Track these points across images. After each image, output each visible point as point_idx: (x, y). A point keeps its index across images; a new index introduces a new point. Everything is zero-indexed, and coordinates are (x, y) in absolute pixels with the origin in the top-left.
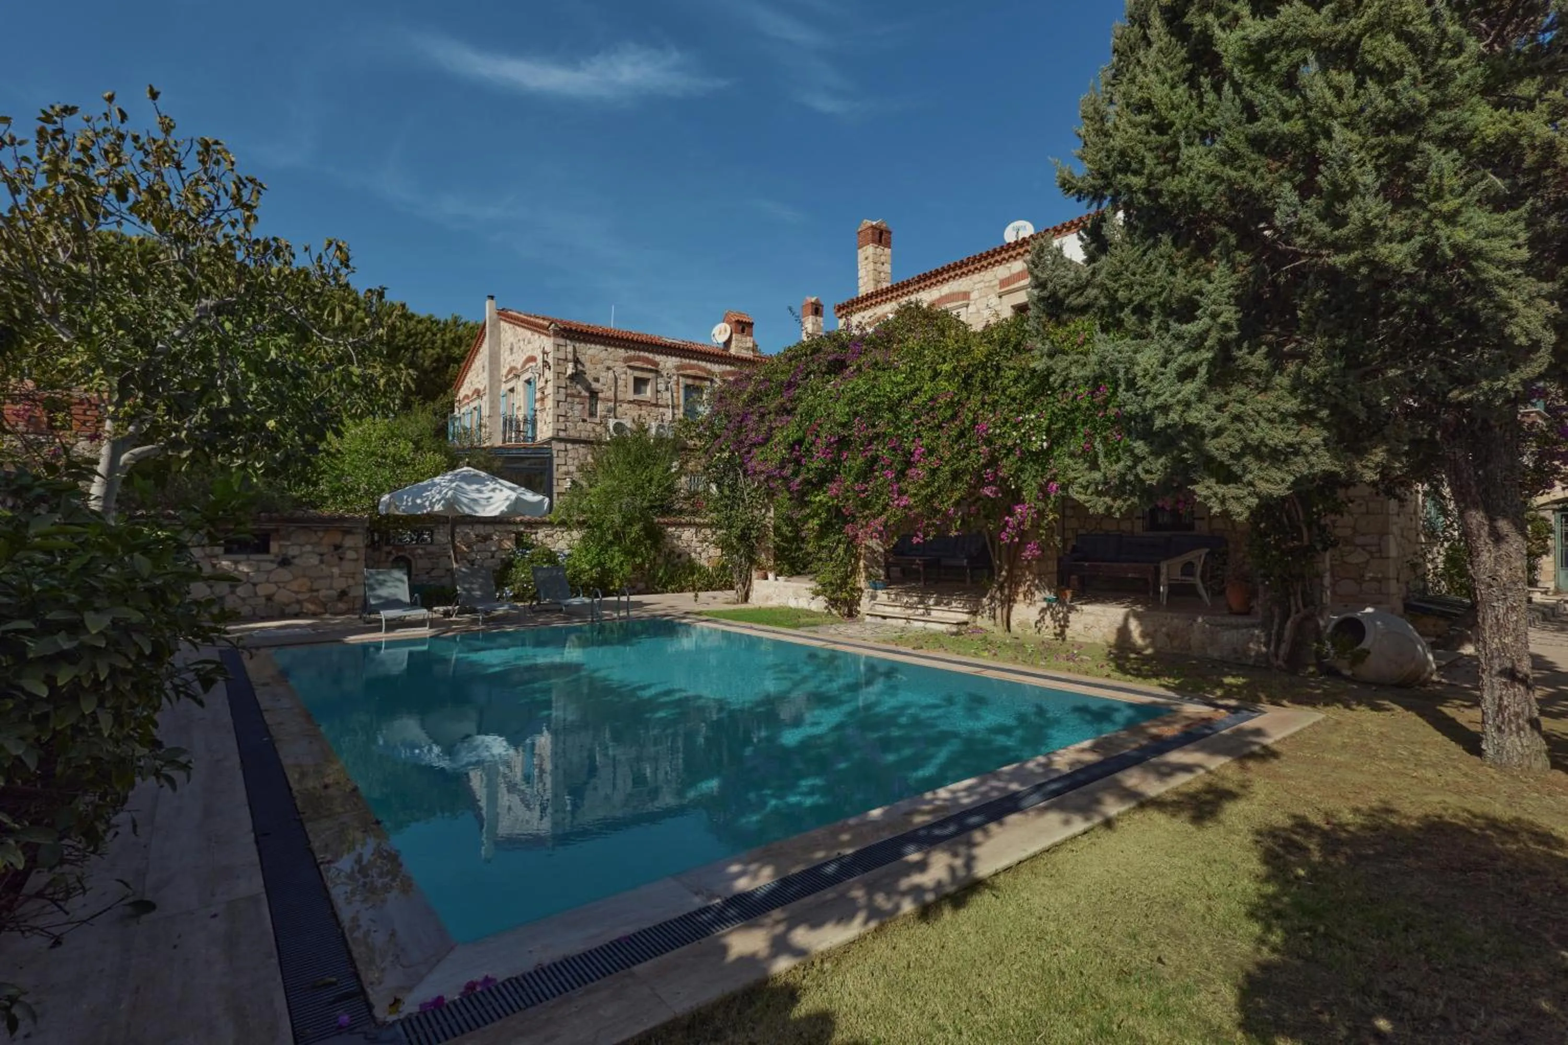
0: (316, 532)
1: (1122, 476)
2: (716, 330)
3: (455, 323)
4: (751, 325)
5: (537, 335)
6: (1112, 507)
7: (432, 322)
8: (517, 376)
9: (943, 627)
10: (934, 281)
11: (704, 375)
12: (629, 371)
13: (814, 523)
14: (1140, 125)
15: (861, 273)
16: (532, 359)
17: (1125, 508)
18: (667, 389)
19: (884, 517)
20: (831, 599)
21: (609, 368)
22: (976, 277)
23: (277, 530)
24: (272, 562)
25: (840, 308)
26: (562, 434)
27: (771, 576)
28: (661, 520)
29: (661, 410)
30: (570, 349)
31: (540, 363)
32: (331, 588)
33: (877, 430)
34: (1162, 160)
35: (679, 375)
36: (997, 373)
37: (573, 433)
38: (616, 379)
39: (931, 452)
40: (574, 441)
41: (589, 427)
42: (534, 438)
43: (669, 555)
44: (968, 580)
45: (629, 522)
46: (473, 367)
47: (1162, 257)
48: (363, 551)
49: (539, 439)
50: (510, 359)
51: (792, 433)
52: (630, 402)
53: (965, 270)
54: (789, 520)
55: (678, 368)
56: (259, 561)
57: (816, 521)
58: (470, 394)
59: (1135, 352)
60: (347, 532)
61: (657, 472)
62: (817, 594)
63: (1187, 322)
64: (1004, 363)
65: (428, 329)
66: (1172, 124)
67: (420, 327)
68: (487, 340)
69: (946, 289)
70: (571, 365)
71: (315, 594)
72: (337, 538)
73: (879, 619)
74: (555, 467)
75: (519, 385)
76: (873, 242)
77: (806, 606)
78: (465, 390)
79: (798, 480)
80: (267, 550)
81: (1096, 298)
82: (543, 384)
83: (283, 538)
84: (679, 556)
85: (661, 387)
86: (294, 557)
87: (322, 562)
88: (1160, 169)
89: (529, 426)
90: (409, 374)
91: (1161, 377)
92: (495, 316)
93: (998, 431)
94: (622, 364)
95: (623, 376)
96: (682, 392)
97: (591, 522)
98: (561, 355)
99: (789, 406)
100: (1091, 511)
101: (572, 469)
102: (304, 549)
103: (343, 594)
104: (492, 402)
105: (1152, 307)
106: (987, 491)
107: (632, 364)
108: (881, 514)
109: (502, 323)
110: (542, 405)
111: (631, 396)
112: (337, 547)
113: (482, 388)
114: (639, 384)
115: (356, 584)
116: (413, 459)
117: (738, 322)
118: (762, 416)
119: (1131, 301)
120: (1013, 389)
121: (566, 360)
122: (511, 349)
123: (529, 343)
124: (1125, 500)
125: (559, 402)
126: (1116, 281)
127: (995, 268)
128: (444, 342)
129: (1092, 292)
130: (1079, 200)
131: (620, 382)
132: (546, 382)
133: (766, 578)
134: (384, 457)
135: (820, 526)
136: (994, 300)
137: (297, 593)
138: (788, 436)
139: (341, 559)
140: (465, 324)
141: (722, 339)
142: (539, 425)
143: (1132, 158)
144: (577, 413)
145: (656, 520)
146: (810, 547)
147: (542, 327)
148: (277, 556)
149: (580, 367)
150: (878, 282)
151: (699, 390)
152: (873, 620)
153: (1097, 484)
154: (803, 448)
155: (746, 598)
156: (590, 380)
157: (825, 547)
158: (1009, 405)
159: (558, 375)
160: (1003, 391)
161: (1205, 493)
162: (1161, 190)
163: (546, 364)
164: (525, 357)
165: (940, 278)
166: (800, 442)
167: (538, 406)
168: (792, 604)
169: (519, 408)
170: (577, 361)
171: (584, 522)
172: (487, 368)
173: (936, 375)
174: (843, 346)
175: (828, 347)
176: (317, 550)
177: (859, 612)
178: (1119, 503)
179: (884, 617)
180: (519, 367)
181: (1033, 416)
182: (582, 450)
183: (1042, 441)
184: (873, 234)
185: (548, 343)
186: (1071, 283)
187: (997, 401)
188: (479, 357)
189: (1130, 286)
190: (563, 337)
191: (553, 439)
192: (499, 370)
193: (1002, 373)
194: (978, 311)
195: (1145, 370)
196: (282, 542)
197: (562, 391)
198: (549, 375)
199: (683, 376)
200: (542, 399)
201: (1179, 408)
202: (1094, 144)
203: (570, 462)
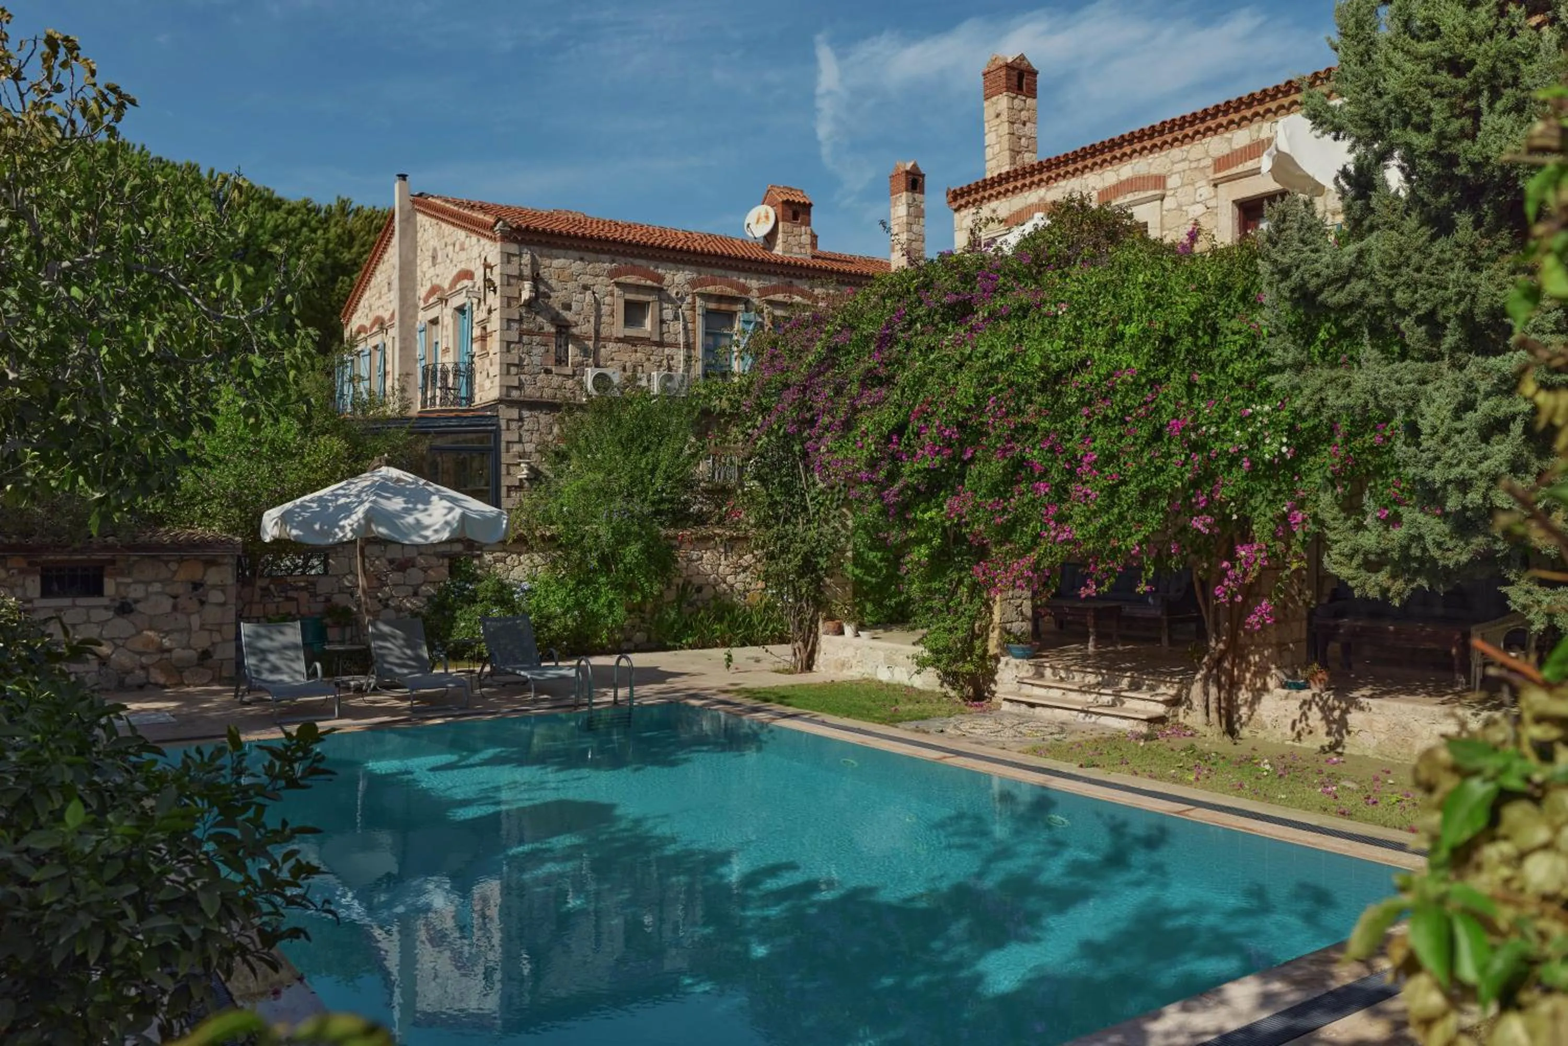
0: (167, 563)
1: (1405, 549)
2: (751, 217)
3: (343, 209)
4: (807, 207)
5: (474, 238)
6: (1388, 590)
7: (309, 211)
8: (443, 300)
9: (1126, 725)
10: (1108, 156)
11: (734, 292)
12: (617, 291)
13: (921, 553)
14: (1423, 58)
15: (990, 138)
16: (467, 274)
17: (1407, 593)
18: (676, 318)
19: (1034, 555)
20: (946, 673)
21: (586, 288)
22: (1176, 153)
23: (113, 562)
24: (106, 608)
25: (956, 195)
26: (515, 394)
27: (849, 630)
28: (671, 532)
29: (667, 351)
30: (526, 258)
31: (480, 282)
32: (188, 647)
33: (1025, 419)
34: (1457, 111)
35: (694, 296)
36: (1213, 338)
37: (530, 391)
38: (598, 303)
39: (1110, 458)
40: (534, 405)
41: (556, 381)
42: (470, 399)
43: (684, 588)
44: (1165, 640)
45: (622, 539)
46: (373, 282)
47: (1459, 245)
48: (233, 591)
49: (477, 400)
50: (431, 272)
51: (888, 417)
52: (618, 340)
53: (1158, 141)
54: (878, 544)
55: (693, 284)
56: (89, 608)
57: (924, 550)
58: (368, 324)
59: (1423, 382)
60: (210, 563)
61: (665, 456)
62: (922, 664)
63: (1497, 353)
64: (1223, 323)
65: (304, 223)
66: (1471, 64)
67: (293, 221)
68: (395, 240)
69: (1126, 171)
70: (527, 285)
71: (166, 655)
72: (196, 572)
73: (1023, 707)
74: (503, 445)
75: (447, 314)
76: (1008, 89)
77: (907, 682)
78: (359, 319)
79: (897, 486)
80: (98, 591)
81: (1365, 294)
82: (484, 315)
83: (121, 573)
84: (699, 590)
85: (668, 314)
86: (137, 601)
87: (175, 608)
88: (1456, 125)
89: (463, 380)
90: (308, 335)
91: (1456, 438)
92: (409, 206)
93: (1213, 430)
94: (606, 280)
95: (608, 299)
96: (699, 321)
97: (563, 540)
98: (513, 270)
99: (883, 372)
100: (1357, 593)
101: (529, 447)
102: (150, 589)
103: (205, 655)
104: (403, 340)
105: (1447, 319)
106: (1198, 524)
107: (622, 279)
108: (1031, 549)
109: (420, 217)
110: (484, 347)
111: (619, 329)
112: (197, 586)
113: (387, 316)
114: (634, 312)
115: (224, 641)
116: (301, 447)
117: (787, 203)
118: (839, 391)
119: (1413, 306)
120: (1238, 365)
121: (521, 277)
122: (434, 258)
123: (462, 249)
124: (1407, 582)
125: (509, 343)
126: (1392, 277)
127: (1208, 139)
128: (328, 241)
129: (1358, 286)
130: (1336, 138)
131: (605, 309)
132: (490, 311)
133: (841, 632)
134: (258, 443)
135: (931, 556)
136: (1206, 191)
137: (141, 654)
138: (881, 424)
139: (202, 603)
140: (358, 211)
141: (761, 230)
142: (478, 378)
143: (1412, 108)
144: (537, 360)
145: (663, 532)
146: (915, 590)
147: (484, 225)
148: (113, 600)
149: (542, 288)
150: (1015, 152)
151: (730, 316)
152: (1015, 709)
153: (1366, 554)
154: (904, 440)
155: (809, 665)
156: (557, 307)
157: (938, 591)
158: (1231, 389)
159: (508, 301)
160: (1223, 367)
161: (1522, 600)
162: (1456, 156)
163: (489, 284)
164: (455, 272)
165: (1118, 153)
166: (900, 429)
167: (476, 348)
168: (884, 675)
169: (446, 350)
170: (536, 279)
171: (553, 538)
172: (396, 284)
173: (1115, 339)
174: (966, 278)
175: (946, 282)
176: (168, 589)
177: (993, 693)
178: (1399, 585)
179: (1032, 705)
180: (446, 286)
181: (1267, 408)
182: (544, 418)
183: (1282, 444)
184: (1008, 75)
185: (493, 251)
186: (1325, 272)
187: (1214, 382)
188: (381, 267)
189: (1412, 286)
190: (515, 241)
191: (500, 401)
192: (414, 290)
193: (1221, 339)
194: (1180, 207)
195: (1434, 427)
196: (120, 580)
197: (515, 326)
198: (494, 300)
199: (702, 295)
200: (483, 338)
201: (1483, 484)
202: (1357, 76)
203: (526, 437)
